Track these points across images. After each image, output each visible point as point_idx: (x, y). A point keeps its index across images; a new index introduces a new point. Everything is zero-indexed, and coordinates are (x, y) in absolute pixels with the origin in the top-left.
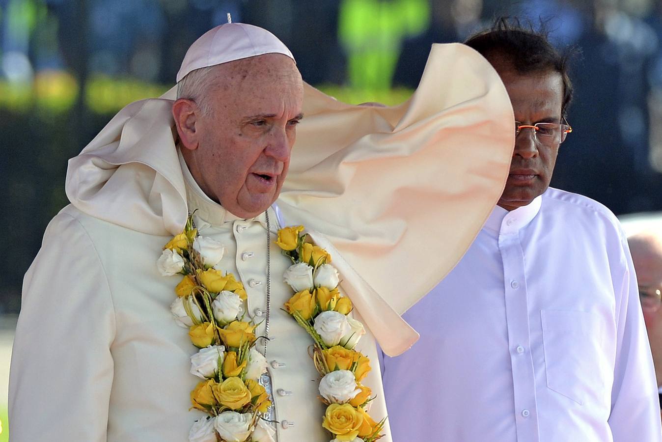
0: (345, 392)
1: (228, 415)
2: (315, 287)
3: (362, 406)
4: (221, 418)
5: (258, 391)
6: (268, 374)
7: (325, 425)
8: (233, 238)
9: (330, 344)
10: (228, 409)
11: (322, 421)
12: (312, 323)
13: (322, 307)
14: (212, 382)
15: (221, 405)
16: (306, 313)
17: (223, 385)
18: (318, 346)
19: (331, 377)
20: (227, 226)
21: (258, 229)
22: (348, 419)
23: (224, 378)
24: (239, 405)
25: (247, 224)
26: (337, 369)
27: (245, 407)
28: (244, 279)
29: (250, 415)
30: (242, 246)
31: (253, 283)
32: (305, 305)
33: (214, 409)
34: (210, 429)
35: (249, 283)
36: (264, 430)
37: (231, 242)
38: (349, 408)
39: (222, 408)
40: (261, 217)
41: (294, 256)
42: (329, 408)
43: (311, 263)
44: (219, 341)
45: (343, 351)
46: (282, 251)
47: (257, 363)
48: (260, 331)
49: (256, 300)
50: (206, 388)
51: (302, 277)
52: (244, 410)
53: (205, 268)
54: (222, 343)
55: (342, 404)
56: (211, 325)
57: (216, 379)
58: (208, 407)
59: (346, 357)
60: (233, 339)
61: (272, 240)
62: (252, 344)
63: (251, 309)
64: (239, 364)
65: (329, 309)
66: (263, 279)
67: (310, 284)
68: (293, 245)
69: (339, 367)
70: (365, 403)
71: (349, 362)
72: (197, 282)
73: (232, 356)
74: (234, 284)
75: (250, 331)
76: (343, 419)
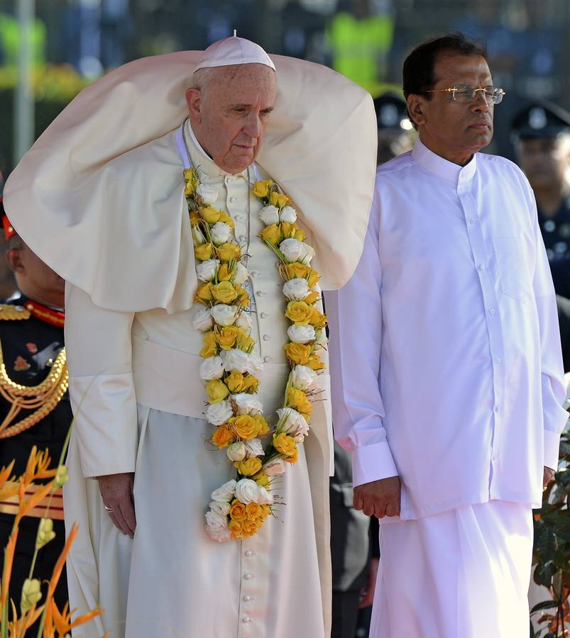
0: (301, 292)
1: (221, 306)
2: (280, 222)
3: (313, 303)
4: (215, 309)
5: (242, 292)
6: (249, 281)
7: (287, 315)
8: (225, 187)
9: (291, 260)
10: (221, 303)
11: (285, 313)
12: (279, 247)
13: (286, 235)
14: (210, 284)
15: (216, 300)
16: (274, 240)
17: (218, 286)
18: (282, 262)
19: (291, 282)
20: (221, 178)
21: (241, 181)
22: (302, 311)
23: (219, 282)
24: (229, 300)
25: (234, 178)
26: (295, 277)
27: (232, 302)
28: (232, 215)
29: (236, 307)
30: (231, 192)
31: (238, 218)
32: (273, 234)
33: (211, 302)
34: (208, 316)
35: (235, 218)
36: (246, 319)
37: (224, 190)
38: (304, 304)
39: (217, 302)
40: (244, 173)
41: (265, 201)
42: (290, 304)
43: (278, 206)
44: (215, 256)
45: (300, 265)
46: (257, 197)
47: (242, 273)
48: (243, 251)
49: (241, 230)
50: (206, 288)
51: (271, 214)
52: (233, 303)
53: (205, 206)
54: (217, 258)
55: (299, 301)
56: (210, 246)
57: (213, 282)
58: (207, 302)
59: (302, 269)
60: (226, 255)
61: (251, 189)
62: (238, 259)
63: (237, 236)
64: (229, 273)
65: (290, 237)
66: (245, 216)
67: (277, 221)
68: (264, 193)
69: (297, 276)
70: (314, 302)
71: (303, 272)
72: (200, 216)
73: (225, 266)
74: (225, 216)
75: (237, 250)
76: (299, 311)
